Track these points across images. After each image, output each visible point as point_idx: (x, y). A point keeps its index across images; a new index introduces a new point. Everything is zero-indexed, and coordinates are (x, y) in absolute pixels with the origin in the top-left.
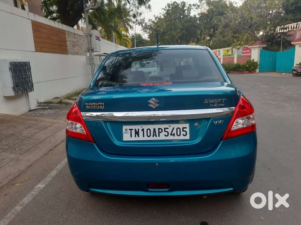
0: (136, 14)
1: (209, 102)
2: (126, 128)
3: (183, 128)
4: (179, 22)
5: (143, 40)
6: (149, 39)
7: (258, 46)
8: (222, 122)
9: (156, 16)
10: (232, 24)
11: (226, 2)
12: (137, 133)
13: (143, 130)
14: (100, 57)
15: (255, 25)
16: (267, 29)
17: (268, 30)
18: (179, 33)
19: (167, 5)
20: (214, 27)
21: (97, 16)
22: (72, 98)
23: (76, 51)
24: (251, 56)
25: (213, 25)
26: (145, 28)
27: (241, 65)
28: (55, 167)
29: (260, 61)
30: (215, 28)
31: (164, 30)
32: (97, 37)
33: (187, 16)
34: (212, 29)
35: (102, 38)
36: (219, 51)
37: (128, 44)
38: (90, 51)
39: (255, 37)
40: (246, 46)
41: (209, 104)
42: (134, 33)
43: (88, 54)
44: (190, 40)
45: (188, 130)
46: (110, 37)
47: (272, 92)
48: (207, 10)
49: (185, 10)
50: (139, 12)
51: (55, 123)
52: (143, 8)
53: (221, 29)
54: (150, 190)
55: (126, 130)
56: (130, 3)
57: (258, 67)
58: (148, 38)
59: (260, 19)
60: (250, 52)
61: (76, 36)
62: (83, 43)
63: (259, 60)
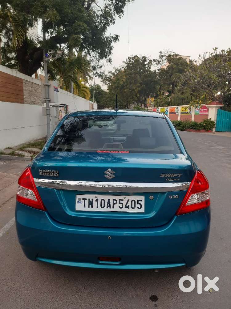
0: (96, 66)
1: (165, 176)
2: (80, 198)
3: (138, 201)
4: (139, 76)
5: (102, 91)
6: (108, 91)
7: (216, 105)
8: (177, 196)
9: (116, 68)
10: (191, 82)
11: (186, 60)
12: (91, 203)
13: (97, 200)
14: (57, 107)
15: (213, 84)
16: (224, 89)
17: (226, 90)
18: (139, 87)
19: (128, 58)
20: (173, 84)
21: (57, 65)
22: (25, 149)
23: (32, 100)
24: (208, 115)
25: (172, 81)
26: (105, 79)
27: (198, 123)
28: (3, 227)
29: (217, 121)
30: (175, 84)
31: (124, 83)
32: (55, 88)
33: (147, 71)
34: (171, 85)
35: (61, 88)
36: (177, 108)
37: (86, 95)
38: (47, 102)
39: (213, 96)
40: (204, 105)
41: (165, 178)
42: (93, 84)
43: (45, 104)
44: (149, 95)
45: (142, 203)
46: (68, 87)
47: (228, 153)
48: (167, 66)
49: (145, 65)
50: (100, 64)
51: (6, 176)
52: (103, 61)
53: (181, 86)
54: (101, 262)
55: (80, 199)
56: (90, 55)
57: (215, 126)
58: (108, 89)
59: (218, 79)
60: (208, 111)
61: (34, 85)
62: (40, 93)
63: (216, 119)
